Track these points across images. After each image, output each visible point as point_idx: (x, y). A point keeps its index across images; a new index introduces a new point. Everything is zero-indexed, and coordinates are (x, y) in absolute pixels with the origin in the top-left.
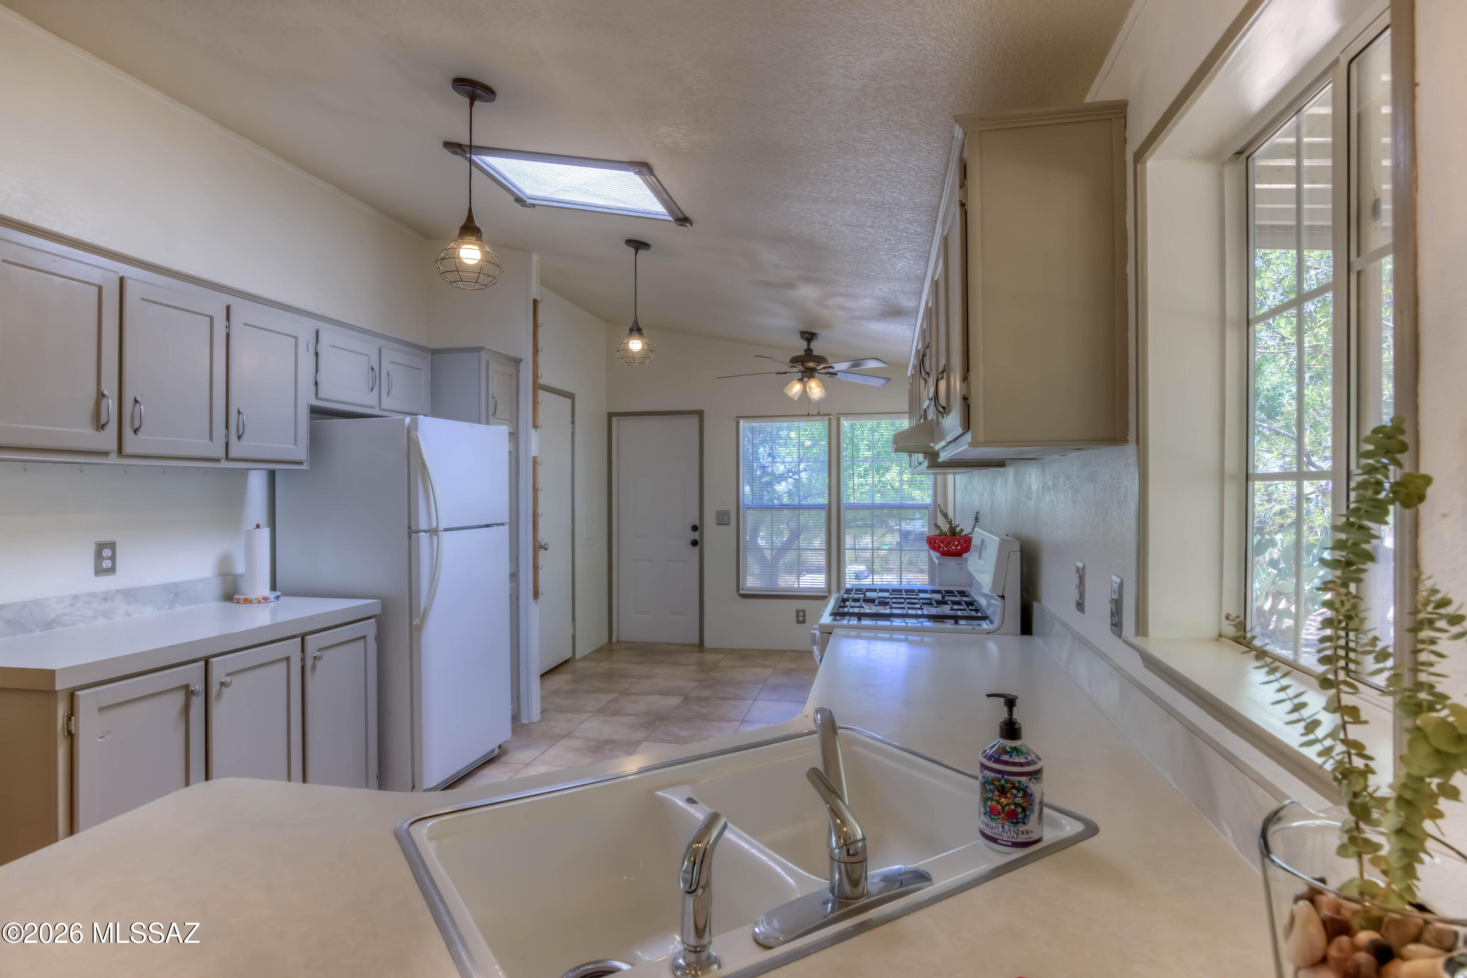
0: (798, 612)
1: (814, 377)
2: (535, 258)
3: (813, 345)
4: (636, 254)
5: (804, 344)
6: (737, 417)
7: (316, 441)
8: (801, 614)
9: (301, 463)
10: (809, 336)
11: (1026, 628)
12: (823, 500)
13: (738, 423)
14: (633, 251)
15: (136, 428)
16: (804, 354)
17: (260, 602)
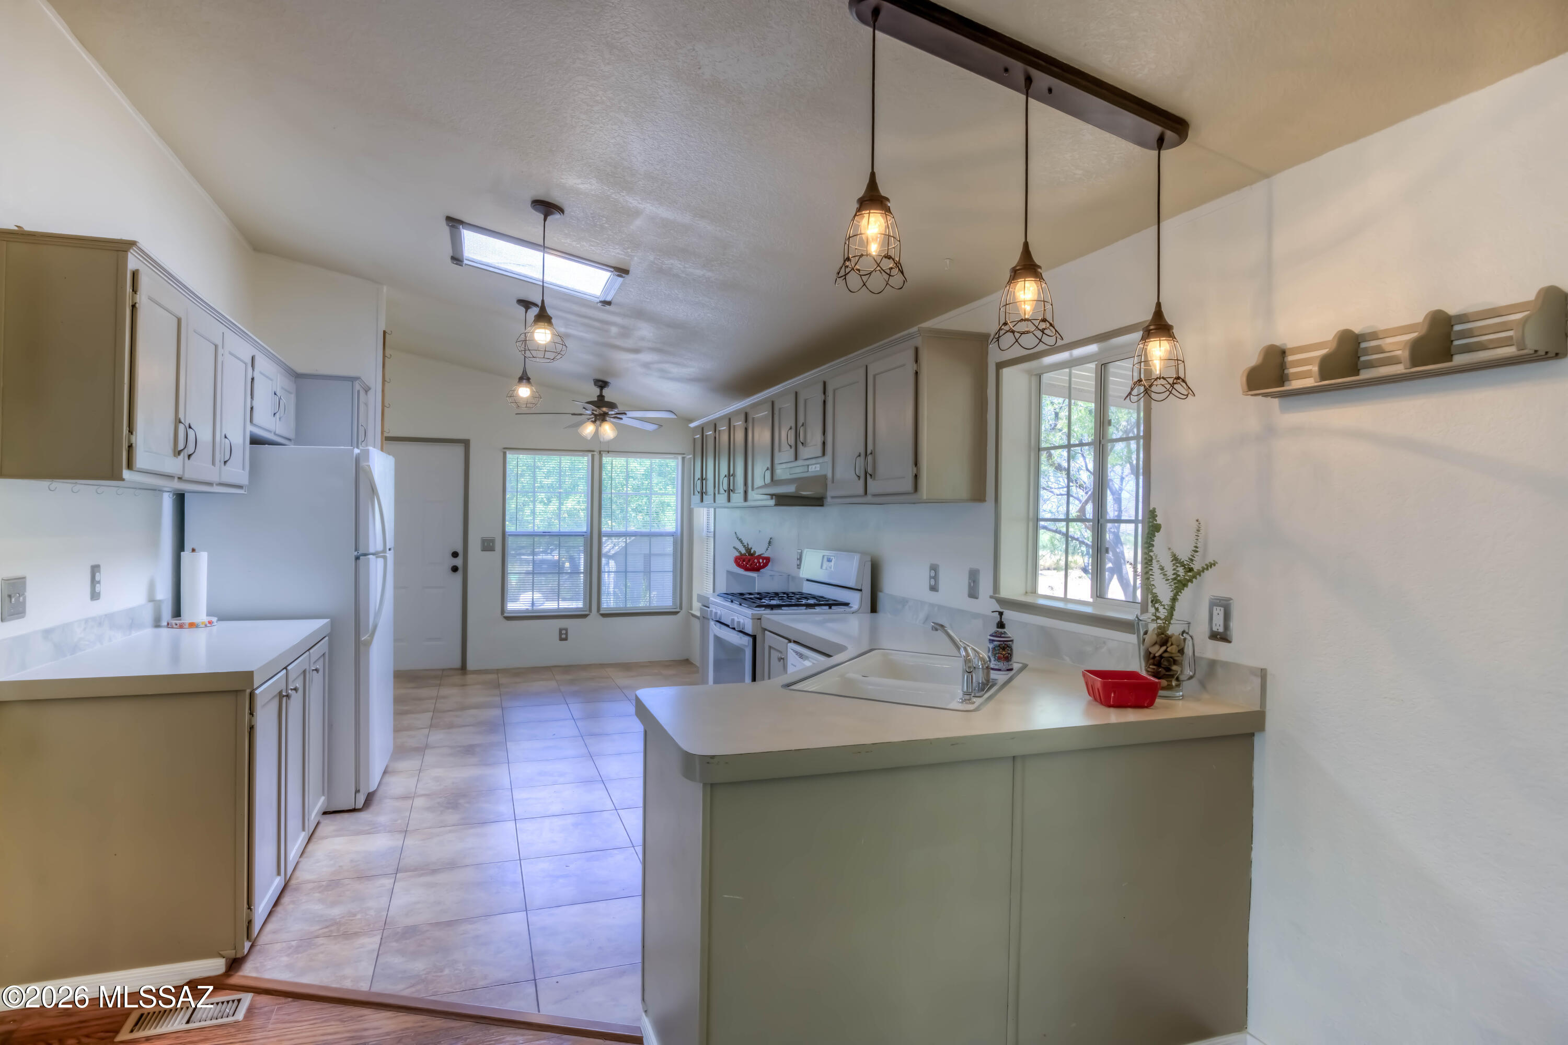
0: (561, 630)
1: (606, 421)
2: (385, 289)
3: (606, 392)
4: (526, 312)
5: (597, 391)
6: (504, 448)
7: (255, 468)
8: (564, 632)
9: (240, 487)
10: (602, 384)
11: (874, 609)
12: (584, 528)
13: (505, 454)
14: (524, 310)
15: (191, 453)
16: (596, 399)
17: (206, 626)
